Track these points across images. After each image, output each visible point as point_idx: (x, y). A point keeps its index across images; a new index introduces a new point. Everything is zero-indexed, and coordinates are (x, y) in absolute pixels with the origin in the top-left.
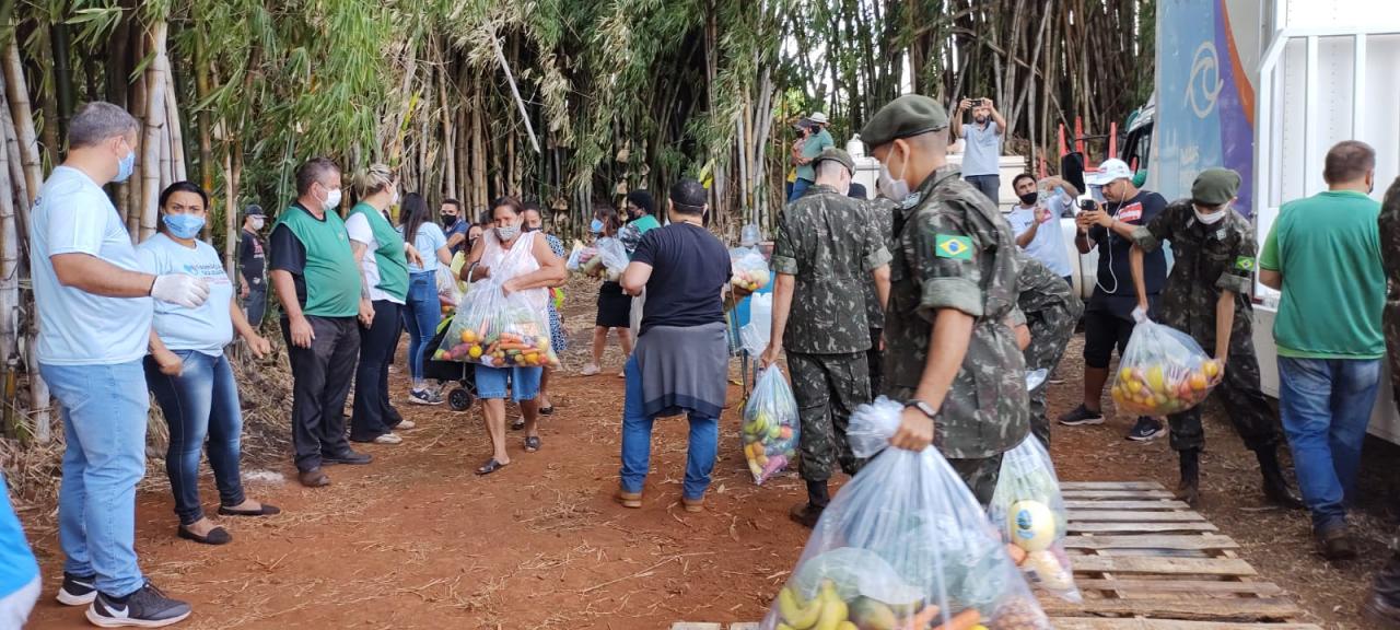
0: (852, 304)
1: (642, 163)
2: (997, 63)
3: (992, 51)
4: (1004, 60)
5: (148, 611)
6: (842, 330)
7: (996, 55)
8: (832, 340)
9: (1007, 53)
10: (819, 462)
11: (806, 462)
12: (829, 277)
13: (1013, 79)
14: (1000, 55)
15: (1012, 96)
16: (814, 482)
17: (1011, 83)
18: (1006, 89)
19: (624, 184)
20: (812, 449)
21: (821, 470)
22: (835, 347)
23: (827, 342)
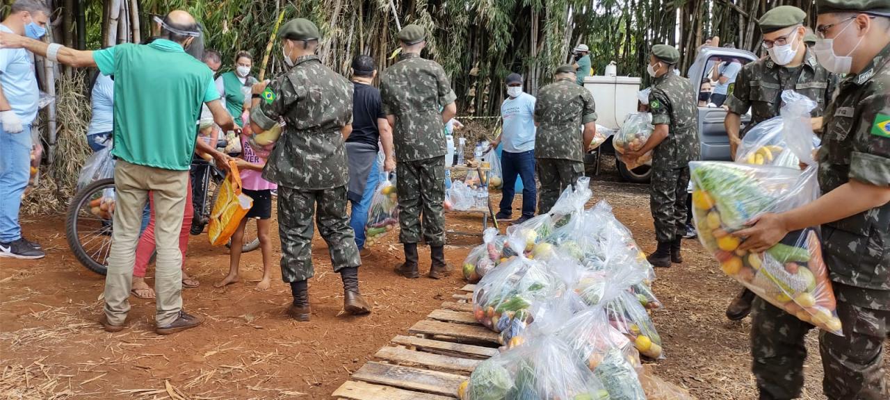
0: (426, 127)
1: (486, 77)
2: (741, 21)
3: (738, 13)
4: (746, 20)
5: (20, 251)
6: (422, 144)
7: (741, 16)
8: (416, 152)
9: (749, 15)
10: (411, 231)
11: (404, 232)
12: (410, 111)
13: (752, 33)
14: (744, 16)
15: (750, 44)
16: (409, 244)
17: (750, 35)
18: (746, 40)
19: (474, 89)
20: (407, 223)
21: (413, 237)
22: (418, 156)
23: (414, 153)
